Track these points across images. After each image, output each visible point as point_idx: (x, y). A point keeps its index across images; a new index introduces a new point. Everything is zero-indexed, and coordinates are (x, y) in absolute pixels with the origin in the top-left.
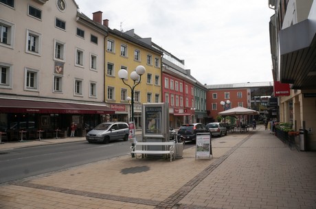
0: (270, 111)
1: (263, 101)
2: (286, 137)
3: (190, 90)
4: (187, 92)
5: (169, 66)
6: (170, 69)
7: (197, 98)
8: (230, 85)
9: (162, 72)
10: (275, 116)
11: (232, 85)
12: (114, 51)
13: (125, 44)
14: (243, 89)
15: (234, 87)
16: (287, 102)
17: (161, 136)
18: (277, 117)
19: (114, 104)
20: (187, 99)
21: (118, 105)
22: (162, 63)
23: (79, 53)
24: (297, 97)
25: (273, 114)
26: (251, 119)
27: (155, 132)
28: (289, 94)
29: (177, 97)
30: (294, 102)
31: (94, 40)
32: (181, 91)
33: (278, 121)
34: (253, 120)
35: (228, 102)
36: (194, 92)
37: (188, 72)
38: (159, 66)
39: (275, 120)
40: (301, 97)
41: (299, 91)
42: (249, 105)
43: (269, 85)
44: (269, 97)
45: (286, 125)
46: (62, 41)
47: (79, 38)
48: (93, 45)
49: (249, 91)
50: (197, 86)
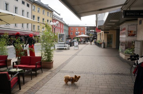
0: (94, 37)
1: (91, 32)
2: (99, 45)
3: (62, 26)
4: (61, 28)
5: (55, 17)
6: (55, 18)
7: (65, 30)
8: (78, 25)
9: (53, 19)
10: (96, 38)
11: (79, 25)
12: (35, 10)
13: (39, 7)
14: (84, 27)
15: (80, 26)
16: (100, 34)
17: (64, 43)
18: (96, 39)
19: (35, 32)
20: (61, 30)
21: (37, 32)
22: (53, 15)
23: (23, 11)
24: (102, 33)
25: (95, 37)
26: (86, 39)
27: (62, 42)
28: (100, 32)
29: (58, 29)
30: (102, 34)
31: (28, 5)
32: (59, 27)
33: (97, 40)
34: (87, 40)
35: (79, 32)
36: (64, 28)
37: (62, 19)
38: (52, 17)
39: (96, 40)
40: (103, 33)
41: (103, 31)
42: (86, 33)
43: (94, 26)
44: (94, 31)
45: (99, 41)
46: (17, 6)
47: (23, 5)
48: (28, 7)
49: (86, 28)
50: (65, 25)
